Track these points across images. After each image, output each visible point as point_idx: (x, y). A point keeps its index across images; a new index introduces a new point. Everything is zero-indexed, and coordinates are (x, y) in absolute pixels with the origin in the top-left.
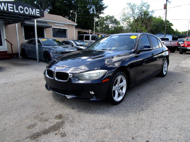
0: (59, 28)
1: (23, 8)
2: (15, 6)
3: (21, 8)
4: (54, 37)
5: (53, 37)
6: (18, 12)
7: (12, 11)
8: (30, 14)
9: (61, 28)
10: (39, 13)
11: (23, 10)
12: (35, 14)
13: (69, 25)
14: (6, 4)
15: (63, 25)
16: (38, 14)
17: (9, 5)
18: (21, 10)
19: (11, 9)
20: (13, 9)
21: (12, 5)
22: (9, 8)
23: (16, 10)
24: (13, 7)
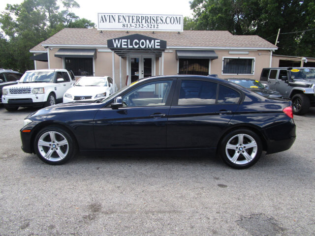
0: (237, 58)
1: (138, 42)
2: (129, 40)
3: (136, 43)
4: (226, 73)
5: (224, 73)
6: (132, 47)
7: (126, 47)
8: (147, 47)
9: (240, 58)
10: (159, 44)
11: (139, 44)
12: (153, 47)
13: (258, 50)
14: (120, 40)
15: (247, 53)
16: (157, 45)
17: (123, 40)
18: (136, 44)
19: (124, 45)
20: (127, 45)
21: (126, 40)
22: (123, 43)
23: (130, 45)
24: (127, 42)
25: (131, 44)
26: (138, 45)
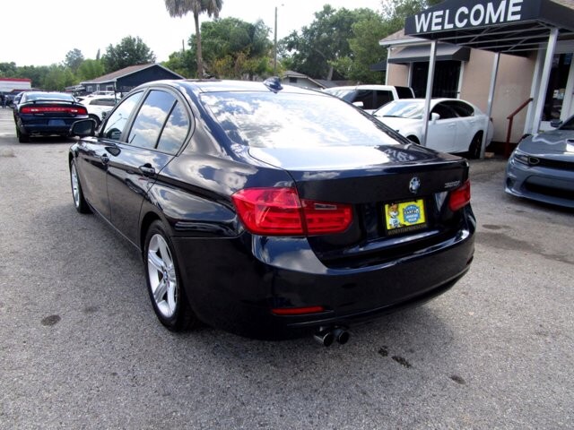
1: (467, 12)
2: (447, 11)
3: (462, 14)
6: (451, 26)
7: (439, 28)
8: (487, 22)
10: (518, 8)
11: (468, 16)
12: (502, 20)
14: (430, 14)
16: (514, 13)
17: (435, 14)
18: (463, 17)
19: (437, 24)
20: (442, 24)
21: (441, 13)
22: (435, 21)
23: (449, 23)
24: (443, 17)
25: (451, 21)
26: (466, 21)
